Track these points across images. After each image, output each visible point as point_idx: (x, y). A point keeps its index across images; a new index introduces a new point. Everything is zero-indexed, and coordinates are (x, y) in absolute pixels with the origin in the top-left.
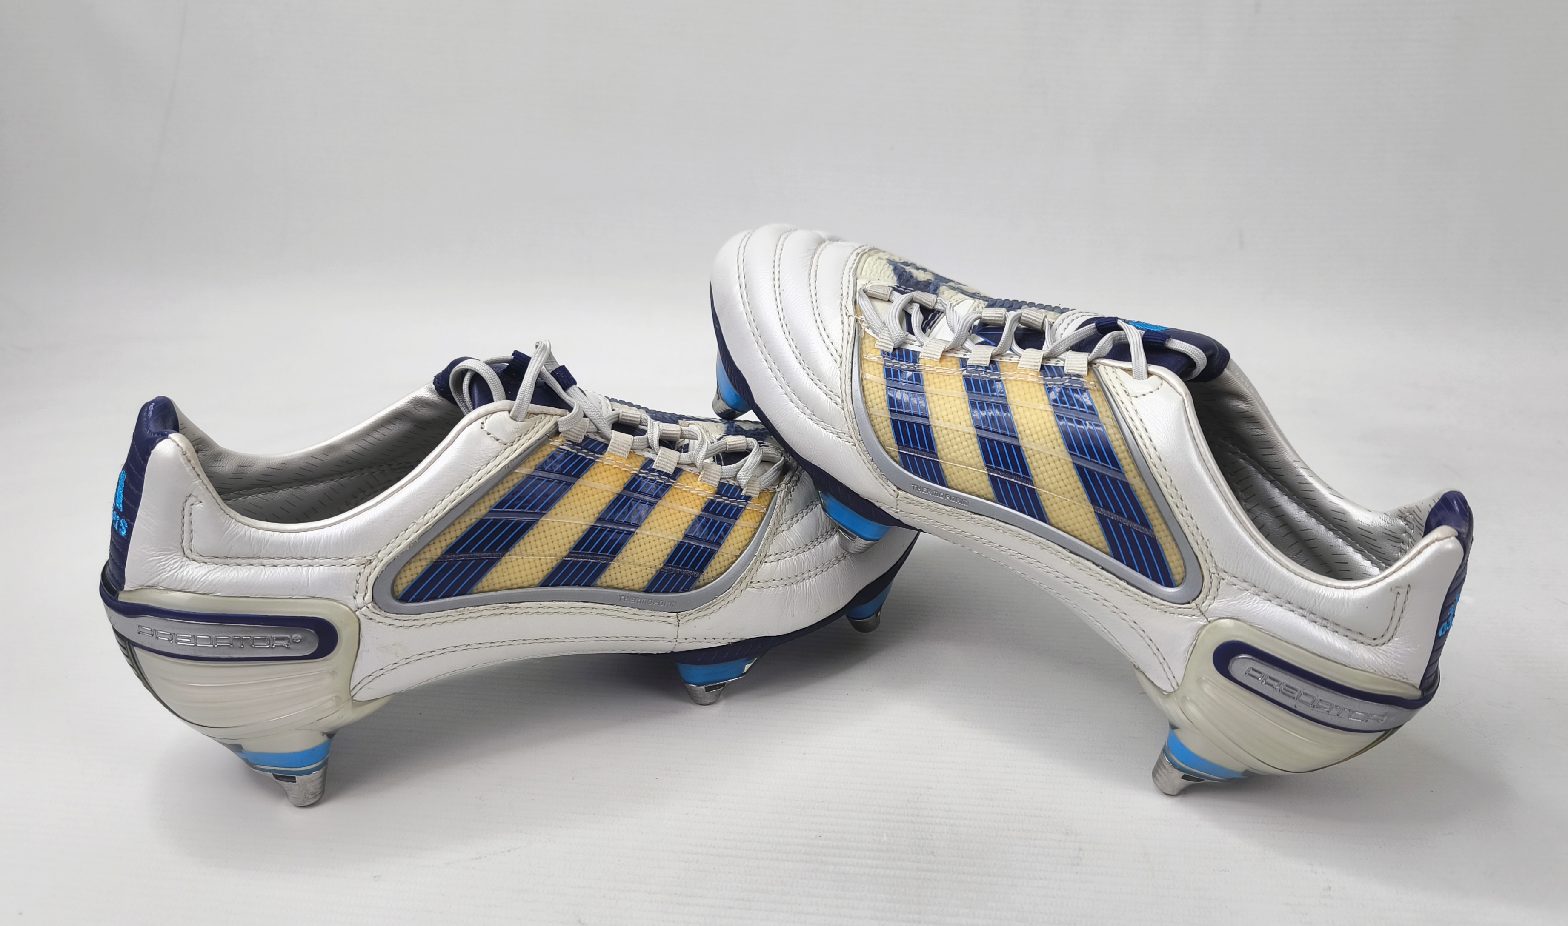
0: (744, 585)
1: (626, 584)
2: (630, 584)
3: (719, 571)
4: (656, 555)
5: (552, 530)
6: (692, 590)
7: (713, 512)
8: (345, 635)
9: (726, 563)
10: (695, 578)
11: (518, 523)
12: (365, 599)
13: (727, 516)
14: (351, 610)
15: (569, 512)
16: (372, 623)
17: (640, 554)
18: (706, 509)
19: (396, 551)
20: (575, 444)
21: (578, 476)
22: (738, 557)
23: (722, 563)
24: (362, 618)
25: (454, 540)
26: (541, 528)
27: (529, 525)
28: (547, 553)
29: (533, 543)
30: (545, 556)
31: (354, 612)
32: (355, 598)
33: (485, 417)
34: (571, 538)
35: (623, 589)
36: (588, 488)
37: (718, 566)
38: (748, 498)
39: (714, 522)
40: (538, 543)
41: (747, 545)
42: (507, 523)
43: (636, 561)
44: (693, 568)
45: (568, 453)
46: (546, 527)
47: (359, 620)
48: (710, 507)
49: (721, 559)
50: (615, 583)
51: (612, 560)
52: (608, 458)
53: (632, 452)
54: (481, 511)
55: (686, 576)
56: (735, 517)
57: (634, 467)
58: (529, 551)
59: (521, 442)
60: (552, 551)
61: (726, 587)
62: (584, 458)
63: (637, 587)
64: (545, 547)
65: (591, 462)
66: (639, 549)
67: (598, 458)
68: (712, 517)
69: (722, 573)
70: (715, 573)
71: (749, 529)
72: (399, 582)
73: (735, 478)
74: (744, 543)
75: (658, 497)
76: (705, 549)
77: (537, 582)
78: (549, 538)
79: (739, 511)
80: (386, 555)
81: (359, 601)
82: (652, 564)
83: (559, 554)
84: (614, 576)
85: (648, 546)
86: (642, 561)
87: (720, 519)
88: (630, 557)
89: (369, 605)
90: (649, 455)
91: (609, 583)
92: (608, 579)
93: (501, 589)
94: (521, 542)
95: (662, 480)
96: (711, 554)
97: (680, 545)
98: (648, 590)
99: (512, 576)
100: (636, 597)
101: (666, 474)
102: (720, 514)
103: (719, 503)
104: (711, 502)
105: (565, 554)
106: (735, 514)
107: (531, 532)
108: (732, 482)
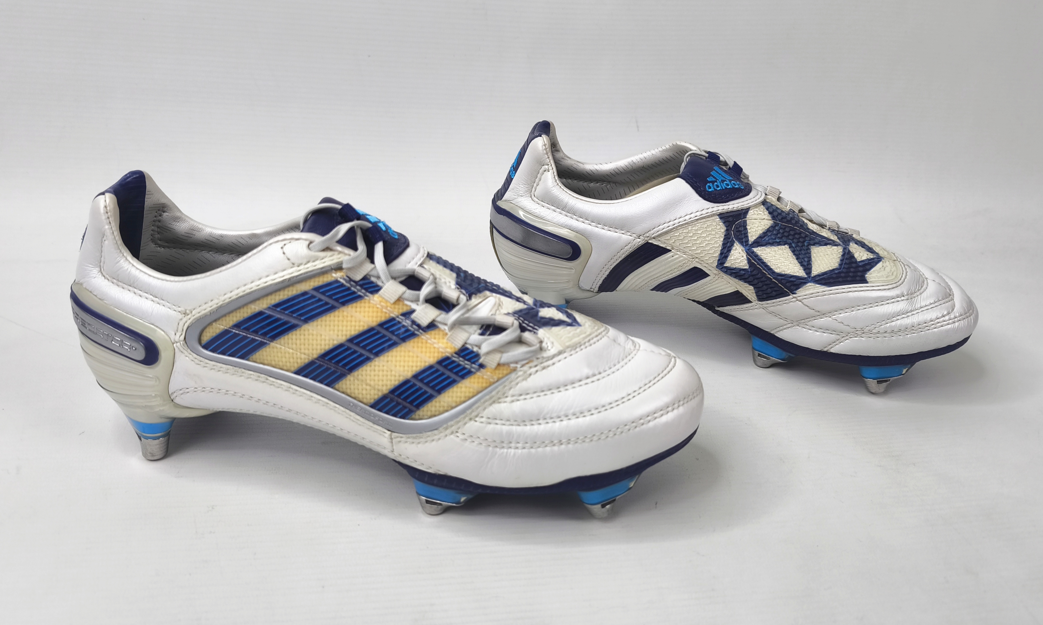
0: (448, 431)
1: (357, 395)
2: (360, 396)
3: (433, 413)
4: (385, 382)
5: (311, 337)
6: (408, 419)
7: (445, 367)
8: (164, 355)
9: (441, 409)
10: (411, 411)
11: (286, 323)
12: (181, 337)
13: (456, 373)
14: (171, 341)
15: (328, 328)
16: (183, 355)
17: (372, 377)
18: (440, 362)
19: (203, 312)
20: (351, 280)
21: (344, 304)
22: (453, 408)
23: (438, 408)
24: (176, 349)
25: (242, 319)
26: (302, 332)
27: (293, 327)
28: (303, 351)
29: (294, 341)
30: (301, 353)
31: (173, 344)
32: (175, 334)
33: (289, 241)
34: (323, 347)
35: (355, 398)
36: (349, 315)
37: (433, 409)
38: (482, 366)
39: (443, 374)
40: (298, 342)
41: (464, 402)
42: (278, 320)
43: (368, 381)
44: (411, 403)
45: (342, 285)
46: (306, 333)
47: (175, 349)
48: (445, 362)
49: (438, 404)
50: (349, 391)
51: (349, 374)
52: (375, 298)
53: (400, 300)
54: (262, 305)
55: (405, 407)
56: (463, 377)
57: (395, 312)
58: (290, 345)
59: (306, 266)
60: (307, 352)
61: (434, 428)
62: (354, 293)
63: (365, 401)
64: (302, 347)
65: (360, 297)
66: (373, 373)
67: (367, 296)
68: (442, 369)
69: (435, 416)
70: (429, 414)
71: (471, 390)
72: (204, 334)
73: (479, 347)
74: (463, 399)
75: (404, 340)
76: (425, 392)
77: (293, 369)
78: (306, 341)
79: (469, 373)
80: (196, 314)
81: (177, 338)
82: (380, 388)
83: (311, 355)
84: (348, 386)
85: (381, 373)
86: (372, 383)
87: (448, 373)
88: (364, 376)
89: (181, 342)
90: (414, 306)
91: (344, 390)
92: (344, 386)
93: (268, 365)
94: (286, 337)
95: (413, 328)
96: (430, 398)
97: (406, 382)
98: (373, 406)
99: (276, 359)
100: (362, 408)
101: (419, 326)
102: (451, 370)
103: (454, 362)
104: (447, 358)
105: (315, 356)
106: (465, 374)
107: (294, 332)
108: (475, 349)
